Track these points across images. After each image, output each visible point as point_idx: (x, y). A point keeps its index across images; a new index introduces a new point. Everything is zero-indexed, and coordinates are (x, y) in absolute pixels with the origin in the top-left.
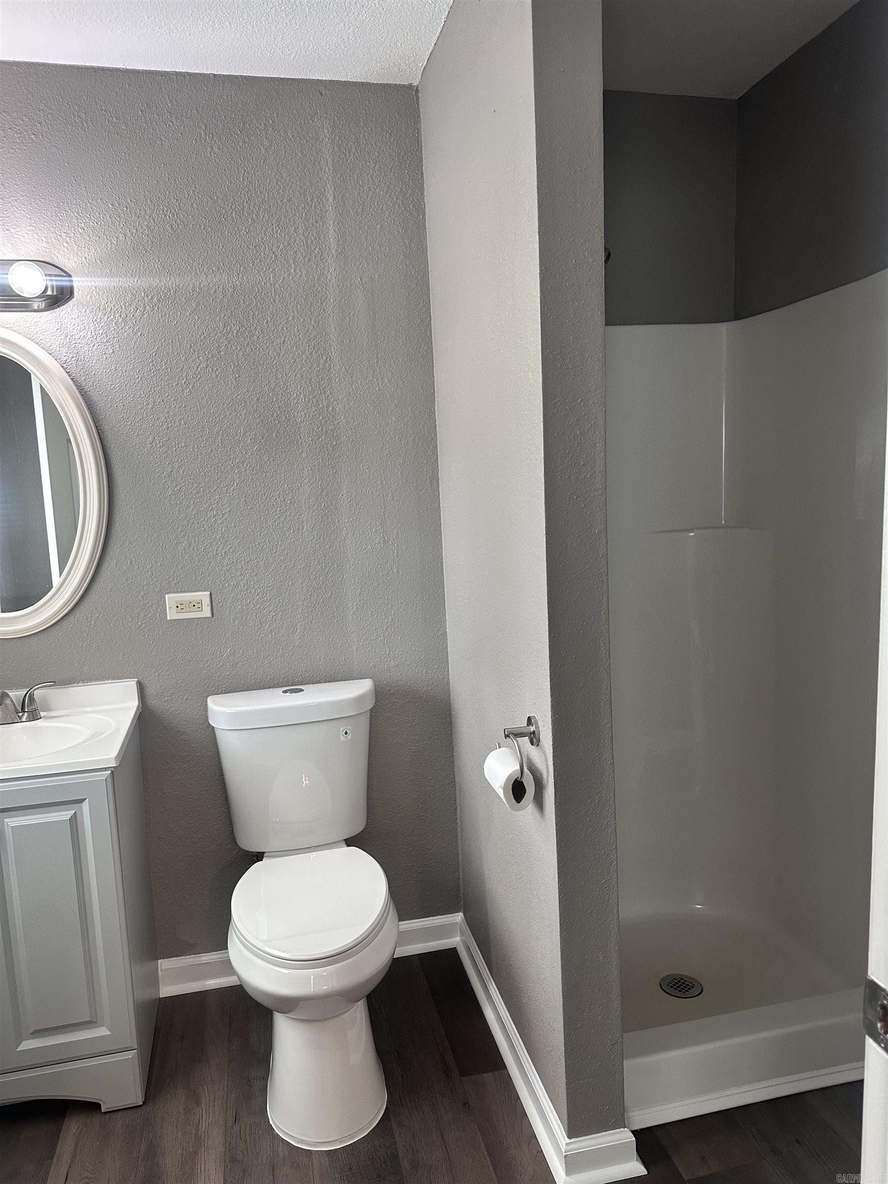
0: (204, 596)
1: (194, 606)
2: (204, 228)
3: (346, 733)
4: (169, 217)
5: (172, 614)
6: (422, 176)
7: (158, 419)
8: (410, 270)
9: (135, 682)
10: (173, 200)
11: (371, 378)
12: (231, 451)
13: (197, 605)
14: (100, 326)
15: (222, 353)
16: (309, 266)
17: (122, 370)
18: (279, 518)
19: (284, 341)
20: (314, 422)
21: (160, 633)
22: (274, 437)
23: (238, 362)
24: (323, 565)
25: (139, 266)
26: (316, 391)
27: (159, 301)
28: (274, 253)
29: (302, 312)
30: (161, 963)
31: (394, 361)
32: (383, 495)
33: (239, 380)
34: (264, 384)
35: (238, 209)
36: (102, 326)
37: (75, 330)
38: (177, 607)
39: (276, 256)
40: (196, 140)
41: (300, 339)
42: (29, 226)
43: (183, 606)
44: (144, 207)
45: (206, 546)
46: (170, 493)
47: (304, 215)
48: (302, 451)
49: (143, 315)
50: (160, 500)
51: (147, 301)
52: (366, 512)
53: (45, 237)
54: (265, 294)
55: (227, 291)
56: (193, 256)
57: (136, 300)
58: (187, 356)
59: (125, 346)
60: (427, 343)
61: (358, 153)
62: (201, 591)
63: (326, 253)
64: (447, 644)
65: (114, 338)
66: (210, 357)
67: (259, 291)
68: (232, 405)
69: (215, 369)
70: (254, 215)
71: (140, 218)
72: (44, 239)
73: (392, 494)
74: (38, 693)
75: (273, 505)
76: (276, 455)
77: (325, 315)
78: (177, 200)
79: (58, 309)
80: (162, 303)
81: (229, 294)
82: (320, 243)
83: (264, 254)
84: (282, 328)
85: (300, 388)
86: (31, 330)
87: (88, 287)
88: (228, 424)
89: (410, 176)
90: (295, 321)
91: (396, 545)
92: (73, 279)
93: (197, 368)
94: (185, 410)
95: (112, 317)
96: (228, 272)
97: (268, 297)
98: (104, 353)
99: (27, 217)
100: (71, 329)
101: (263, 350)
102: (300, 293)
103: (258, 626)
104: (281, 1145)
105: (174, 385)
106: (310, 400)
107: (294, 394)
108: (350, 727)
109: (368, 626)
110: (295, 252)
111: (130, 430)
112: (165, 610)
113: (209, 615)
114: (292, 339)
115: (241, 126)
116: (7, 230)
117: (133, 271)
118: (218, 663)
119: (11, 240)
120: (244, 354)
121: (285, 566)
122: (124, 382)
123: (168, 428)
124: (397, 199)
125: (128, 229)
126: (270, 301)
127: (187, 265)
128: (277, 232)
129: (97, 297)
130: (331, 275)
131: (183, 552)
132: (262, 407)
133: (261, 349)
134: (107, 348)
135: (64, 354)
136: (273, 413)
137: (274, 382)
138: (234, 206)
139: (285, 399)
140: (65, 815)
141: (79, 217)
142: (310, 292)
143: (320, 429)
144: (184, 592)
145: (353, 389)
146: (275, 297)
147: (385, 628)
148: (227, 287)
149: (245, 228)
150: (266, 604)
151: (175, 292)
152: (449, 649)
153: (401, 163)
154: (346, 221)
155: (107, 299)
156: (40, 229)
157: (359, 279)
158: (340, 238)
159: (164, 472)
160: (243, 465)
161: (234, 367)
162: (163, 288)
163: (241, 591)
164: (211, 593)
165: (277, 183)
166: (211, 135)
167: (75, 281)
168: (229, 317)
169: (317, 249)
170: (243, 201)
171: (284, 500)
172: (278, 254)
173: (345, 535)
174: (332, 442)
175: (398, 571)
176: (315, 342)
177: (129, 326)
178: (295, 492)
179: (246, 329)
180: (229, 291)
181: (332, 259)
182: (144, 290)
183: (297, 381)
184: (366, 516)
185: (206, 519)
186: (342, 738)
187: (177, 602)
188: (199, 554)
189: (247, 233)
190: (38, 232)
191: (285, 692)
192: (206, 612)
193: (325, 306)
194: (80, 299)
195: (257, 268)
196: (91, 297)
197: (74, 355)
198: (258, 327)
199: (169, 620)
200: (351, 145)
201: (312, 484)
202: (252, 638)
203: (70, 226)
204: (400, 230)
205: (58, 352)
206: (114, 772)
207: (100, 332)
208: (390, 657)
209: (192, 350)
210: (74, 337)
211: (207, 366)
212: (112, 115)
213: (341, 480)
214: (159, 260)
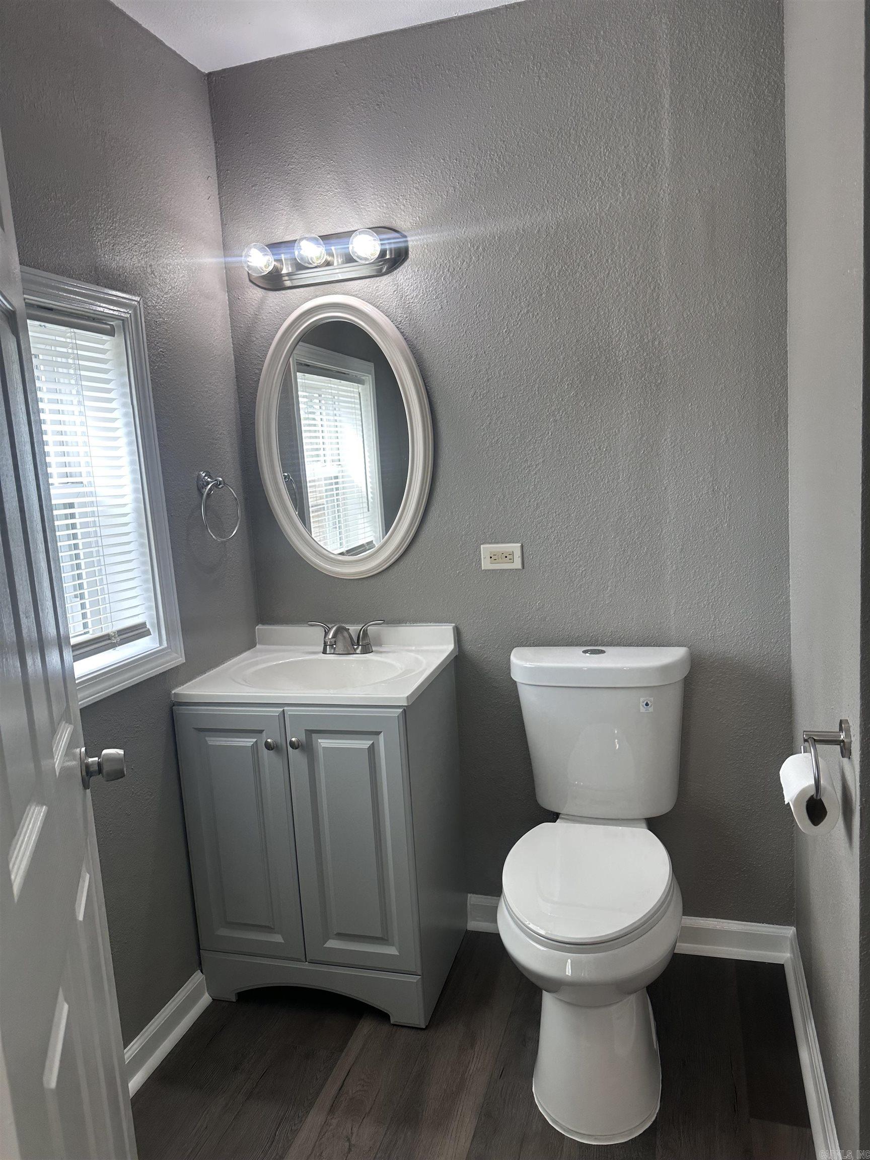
0: (515, 547)
1: (506, 557)
2: (530, 166)
3: (647, 704)
4: (496, 161)
5: (486, 565)
6: (782, 52)
7: (480, 372)
8: (761, 169)
9: (451, 627)
10: (499, 142)
11: (706, 303)
12: (547, 399)
13: (509, 557)
14: (431, 283)
15: (544, 295)
16: (639, 186)
17: (449, 325)
18: (593, 467)
19: (609, 274)
20: (637, 360)
21: (476, 582)
22: (592, 380)
23: (559, 304)
24: (640, 518)
25: (466, 217)
26: (641, 325)
27: (484, 249)
28: (600, 179)
29: (629, 239)
30: (471, 897)
31: (735, 280)
32: (715, 438)
33: (559, 322)
34: (585, 323)
35: (564, 138)
36: (432, 283)
37: (409, 291)
38: (491, 557)
39: (603, 182)
40: (524, 73)
41: (625, 270)
42: (373, 195)
43: (495, 557)
44: (473, 155)
45: (519, 498)
46: (488, 445)
47: (635, 129)
48: (622, 393)
49: (469, 266)
50: (479, 453)
51: (473, 251)
52: (693, 457)
53: (385, 203)
54: (589, 226)
55: (550, 228)
56: (518, 197)
57: (464, 252)
58: (509, 304)
59: (452, 301)
60: (781, 253)
61: (701, 44)
62: (513, 543)
63: (659, 168)
64: (790, 615)
65: (443, 293)
66: (531, 301)
67: (583, 223)
68: (550, 351)
69: (536, 313)
70: (581, 141)
71: (468, 168)
72: (385, 205)
73: (726, 436)
74: (372, 629)
75: (588, 454)
76: (593, 400)
77: (655, 238)
78: (504, 141)
79: (395, 272)
80: (487, 251)
81: (552, 231)
82: (652, 158)
83: (590, 182)
84: (607, 260)
85: (624, 323)
86: (373, 295)
87: (421, 245)
88: (546, 370)
89: (766, 56)
90: (621, 250)
91: (728, 496)
92: (409, 239)
93: (518, 315)
94: (505, 360)
95: (441, 272)
96: (552, 208)
97: (593, 229)
98: (433, 309)
99: (371, 187)
100: (406, 289)
101: (585, 286)
102: (629, 218)
103: (567, 581)
104: (537, 1117)
105: (496, 335)
106: (634, 335)
107: (616, 330)
108: (652, 699)
109: (689, 587)
110: (624, 174)
111: (455, 385)
112: (480, 559)
113: (520, 567)
114: (617, 271)
115: (571, 45)
116: (355, 202)
117: (461, 223)
118: (527, 615)
119: (358, 211)
120: (565, 294)
121: (598, 519)
122: (450, 337)
123: (488, 380)
124: (748, 87)
125: (457, 181)
126: (595, 232)
127: (512, 207)
128: (605, 155)
129: (428, 255)
130: (665, 193)
131: (498, 504)
132: (581, 349)
133: (583, 286)
134: (436, 305)
135: (399, 315)
136: (592, 355)
137: (595, 320)
138: (560, 136)
139: (606, 338)
140: (365, 744)
141: (414, 178)
142: (639, 216)
143: (643, 367)
144: (498, 543)
145: (684, 318)
146: (600, 227)
147: (710, 591)
148: (551, 224)
149: (571, 157)
150: (576, 558)
151: (499, 238)
152: (791, 621)
153: (755, 42)
154: (684, 127)
155: (437, 255)
156: (382, 196)
157: (697, 191)
158: (676, 148)
159: (483, 424)
160: (559, 413)
161: (555, 310)
162: (488, 236)
163: (551, 545)
164: (522, 545)
165: (607, 101)
166: (539, 64)
167: (410, 241)
168: (551, 257)
169: (649, 165)
170: (570, 128)
171: (600, 448)
172: (606, 179)
173: (666, 485)
174: (656, 380)
175: (729, 526)
176: (642, 270)
177: (456, 280)
178: (612, 438)
179: (568, 266)
180: (552, 228)
181: (666, 174)
182: (471, 240)
183: (620, 317)
184: (693, 462)
185: (520, 470)
186: (643, 709)
187: (491, 553)
188: (513, 506)
189: (573, 162)
190: (380, 199)
191: (585, 652)
192: (517, 564)
193: (656, 228)
194: (414, 259)
195: (582, 199)
196: (423, 256)
197: (408, 315)
198: (581, 263)
199: (484, 570)
200: (693, 36)
201: (630, 429)
202: (561, 593)
203: (406, 188)
204: (751, 124)
205: (394, 314)
206: (406, 711)
207: (431, 289)
208: (715, 625)
209: (514, 297)
210: (408, 297)
211: (528, 312)
212: (446, 68)
213: (664, 423)
214: (485, 208)
